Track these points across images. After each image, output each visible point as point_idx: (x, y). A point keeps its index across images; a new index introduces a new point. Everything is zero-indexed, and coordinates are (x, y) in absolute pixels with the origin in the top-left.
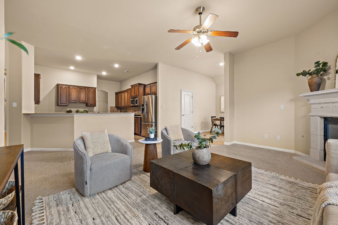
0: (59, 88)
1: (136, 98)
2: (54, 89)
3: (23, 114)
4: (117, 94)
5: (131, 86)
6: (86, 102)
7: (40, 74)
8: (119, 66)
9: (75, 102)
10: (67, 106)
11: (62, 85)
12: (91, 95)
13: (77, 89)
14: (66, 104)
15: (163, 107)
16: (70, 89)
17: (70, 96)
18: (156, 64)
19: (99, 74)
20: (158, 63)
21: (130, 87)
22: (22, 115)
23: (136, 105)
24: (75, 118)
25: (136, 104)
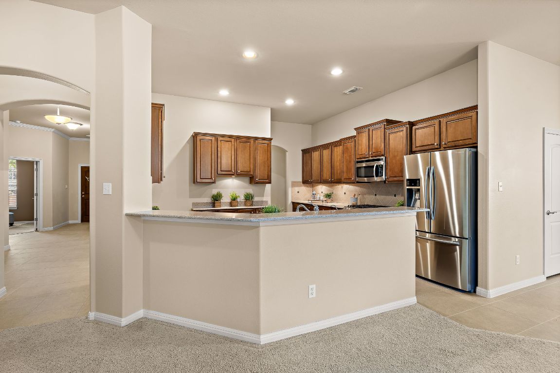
0: (198, 143)
1: (379, 160)
2: (188, 145)
3: (127, 215)
4: (305, 152)
5: (355, 129)
6: (252, 173)
7: (163, 105)
8: (344, 71)
9: (229, 174)
10: (214, 183)
11: (205, 134)
12: (260, 158)
13: (233, 143)
14: (211, 178)
15: (501, 189)
16: (219, 142)
17: (219, 160)
18: (475, 46)
19: (276, 105)
20: (485, 43)
21: (354, 133)
22: (124, 218)
23: (376, 179)
24: (262, 230)
25: (377, 176)
